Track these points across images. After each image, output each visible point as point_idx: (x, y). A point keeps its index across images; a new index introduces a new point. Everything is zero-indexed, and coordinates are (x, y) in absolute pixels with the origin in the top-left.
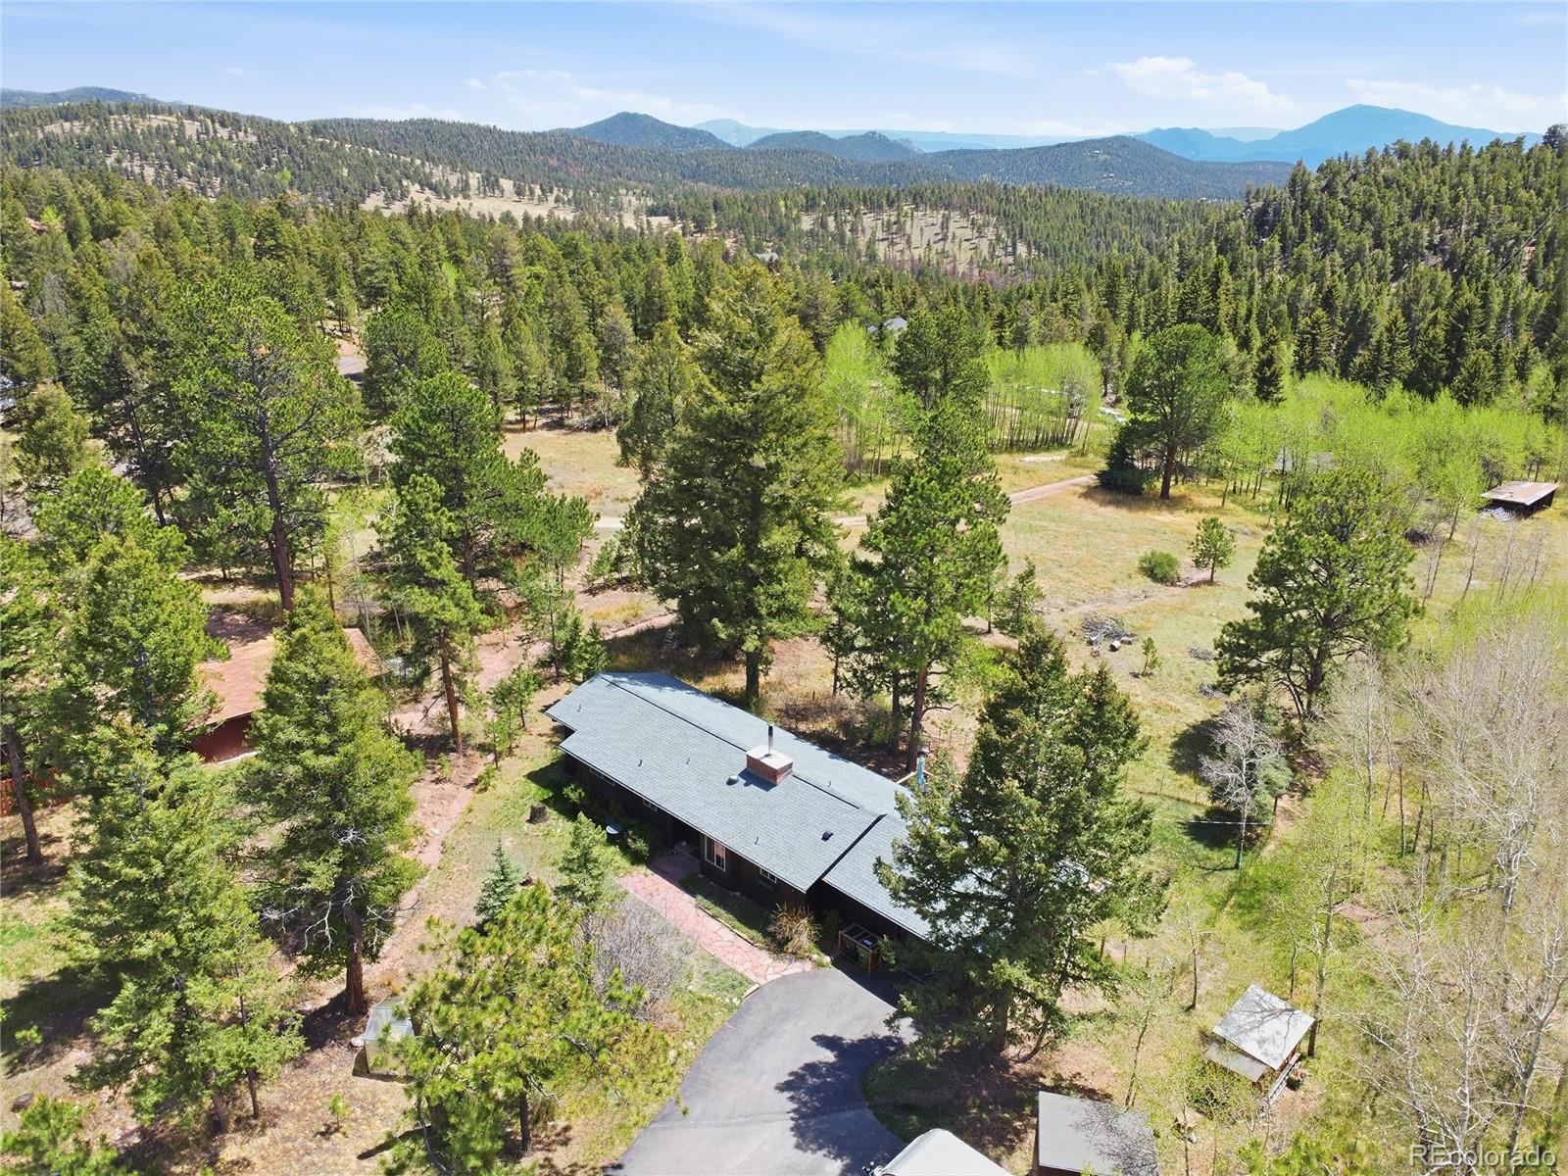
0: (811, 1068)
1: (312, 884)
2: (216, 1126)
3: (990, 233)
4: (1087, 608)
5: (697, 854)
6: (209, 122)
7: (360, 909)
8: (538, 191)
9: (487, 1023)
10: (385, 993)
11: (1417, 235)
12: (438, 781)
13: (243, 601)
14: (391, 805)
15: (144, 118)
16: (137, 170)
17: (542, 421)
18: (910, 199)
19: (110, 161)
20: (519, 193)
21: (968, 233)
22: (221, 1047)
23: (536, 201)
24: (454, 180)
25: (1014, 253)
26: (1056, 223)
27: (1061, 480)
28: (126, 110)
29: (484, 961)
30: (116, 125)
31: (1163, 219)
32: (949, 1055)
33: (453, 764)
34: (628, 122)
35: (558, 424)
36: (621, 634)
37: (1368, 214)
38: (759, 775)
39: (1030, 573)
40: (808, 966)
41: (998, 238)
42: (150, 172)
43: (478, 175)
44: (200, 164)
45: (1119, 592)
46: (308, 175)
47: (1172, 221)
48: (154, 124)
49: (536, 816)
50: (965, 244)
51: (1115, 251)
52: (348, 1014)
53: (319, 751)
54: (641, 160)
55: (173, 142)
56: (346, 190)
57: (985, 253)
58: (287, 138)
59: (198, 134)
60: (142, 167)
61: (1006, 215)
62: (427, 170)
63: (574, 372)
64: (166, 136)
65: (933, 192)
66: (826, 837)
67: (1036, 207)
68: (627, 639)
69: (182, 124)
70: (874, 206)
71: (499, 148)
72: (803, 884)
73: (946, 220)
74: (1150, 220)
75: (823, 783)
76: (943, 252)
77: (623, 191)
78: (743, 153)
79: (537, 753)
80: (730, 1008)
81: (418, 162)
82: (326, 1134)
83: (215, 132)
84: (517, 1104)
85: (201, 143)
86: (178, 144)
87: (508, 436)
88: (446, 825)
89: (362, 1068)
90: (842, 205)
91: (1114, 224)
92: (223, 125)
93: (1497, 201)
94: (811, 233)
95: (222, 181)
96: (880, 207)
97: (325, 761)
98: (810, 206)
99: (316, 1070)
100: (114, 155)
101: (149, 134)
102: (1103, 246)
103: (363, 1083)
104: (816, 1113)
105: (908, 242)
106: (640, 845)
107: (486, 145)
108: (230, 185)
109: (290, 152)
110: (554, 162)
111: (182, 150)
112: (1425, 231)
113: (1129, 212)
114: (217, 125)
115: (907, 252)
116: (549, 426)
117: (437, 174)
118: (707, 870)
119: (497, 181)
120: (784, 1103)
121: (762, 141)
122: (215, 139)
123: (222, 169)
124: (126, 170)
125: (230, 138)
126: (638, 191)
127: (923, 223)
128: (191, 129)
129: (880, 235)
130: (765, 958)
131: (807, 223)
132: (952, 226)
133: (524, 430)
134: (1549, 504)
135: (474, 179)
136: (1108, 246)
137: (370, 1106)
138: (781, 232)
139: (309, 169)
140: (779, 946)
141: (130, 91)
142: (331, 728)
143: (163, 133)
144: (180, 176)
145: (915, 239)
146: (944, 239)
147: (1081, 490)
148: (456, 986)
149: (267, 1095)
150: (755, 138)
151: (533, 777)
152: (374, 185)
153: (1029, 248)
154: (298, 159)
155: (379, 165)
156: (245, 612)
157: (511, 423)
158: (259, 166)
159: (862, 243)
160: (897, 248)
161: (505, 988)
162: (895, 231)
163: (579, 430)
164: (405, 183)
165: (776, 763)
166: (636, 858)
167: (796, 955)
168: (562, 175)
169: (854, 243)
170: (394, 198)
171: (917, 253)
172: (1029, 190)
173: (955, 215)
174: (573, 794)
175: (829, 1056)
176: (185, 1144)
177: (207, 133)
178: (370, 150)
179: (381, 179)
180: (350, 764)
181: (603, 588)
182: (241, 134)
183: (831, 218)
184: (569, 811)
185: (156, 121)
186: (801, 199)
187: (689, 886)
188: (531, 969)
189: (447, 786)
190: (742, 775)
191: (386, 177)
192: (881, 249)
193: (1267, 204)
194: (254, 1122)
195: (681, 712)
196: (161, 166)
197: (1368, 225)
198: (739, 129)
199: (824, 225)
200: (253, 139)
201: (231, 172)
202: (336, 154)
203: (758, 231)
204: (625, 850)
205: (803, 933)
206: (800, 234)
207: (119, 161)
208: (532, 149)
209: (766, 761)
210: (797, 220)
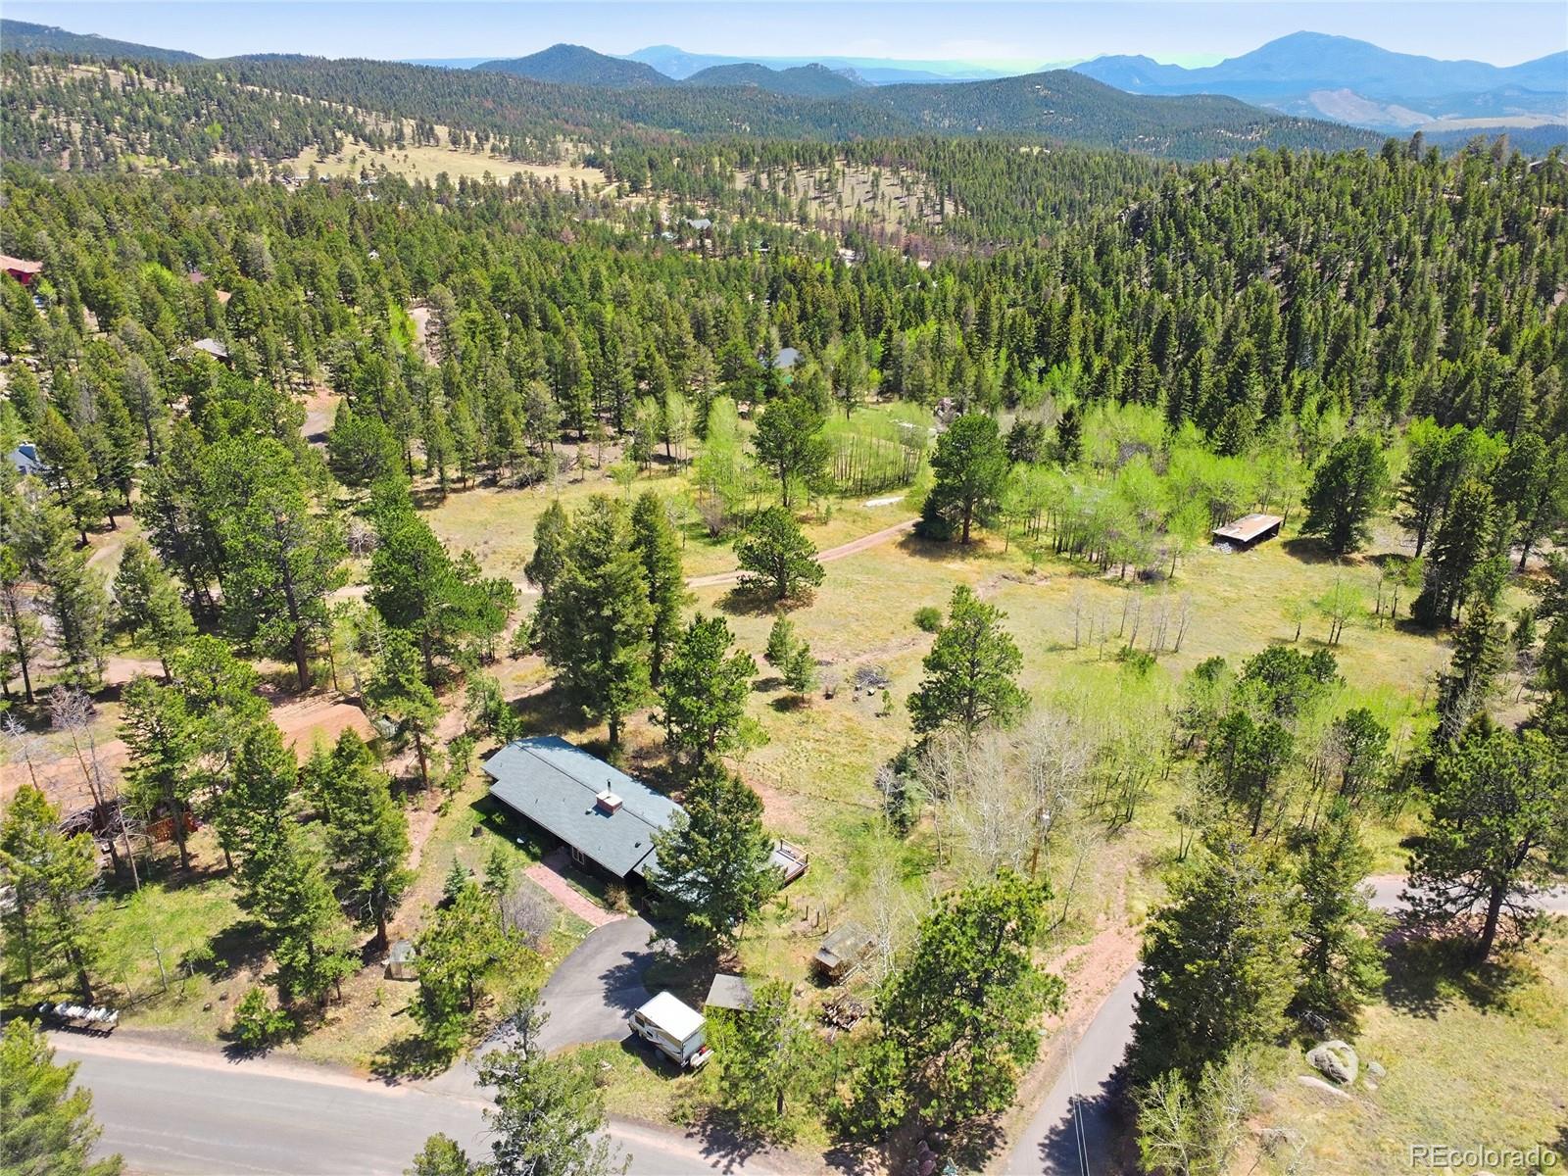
0: (619, 968)
1: (363, 887)
2: (322, 1004)
3: (919, 190)
4: (864, 659)
5: (569, 853)
6: (134, 72)
7: (385, 897)
8: (474, 140)
9: (452, 949)
10: (396, 938)
11: (1260, 247)
12: (416, 810)
13: (268, 672)
14: (400, 847)
15: (66, 68)
16: (63, 127)
17: (479, 479)
18: (842, 157)
19: (34, 117)
20: (455, 142)
21: (898, 192)
22: (328, 965)
23: (472, 151)
24: (387, 128)
25: (941, 212)
26: (984, 180)
27: (891, 526)
28: (47, 60)
29: (450, 923)
30: (38, 78)
31: (1086, 176)
32: (691, 960)
33: (425, 798)
34: (564, 56)
35: (491, 482)
36: (534, 692)
37: (1223, 224)
38: (604, 809)
39: (806, 650)
40: (625, 917)
41: (927, 198)
42: (77, 129)
43: (412, 122)
44: (127, 119)
45: (894, 641)
46: (238, 129)
47: (1095, 178)
48: (78, 75)
49: (476, 832)
50: (895, 203)
51: (1039, 209)
52: (378, 949)
53: (364, 823)
54: (579, 99)
55: (98, 94)
56: (278, 144)
57: (914, 212)
58: (216, 90)
59: (124, 85)
60: (68, 124)
61: (936, 172)
62: (360, 119)
63: (503, 441)
64: (90, 89)
65: (864, 149)
66: (637, 846)
67: (965, 163)
68: (538, 697)
69: (106, 76)
70: (807, 164)
71: (433, 90)
72: (622, 873)
73: (877, 177)
74: (1074, 177)
75: (639, 812)
76: (873, 211)
77: (560, 138)
78: (682, 90)
79: (476, 790)
80: (580, 940)
81: (350, 110)
82: (375, 1006)
83: (141, 84)
84: (467, 989)
85: (126, 95)
86: (104, 97)
87: (452, 496)
88: (423, 839)
89: (389, 975)
90: (776, 161)
91: (1039, 181)
92: (148, 75)
93: (1328, 218)
94: (745, 194)
95: (152, 137)
96: (813, 163)
97: (369, 828)
98: (744, 163)
99: (366, 977)
100: (40, 110)
101: (74, 87)
102: (1027, 203)
103: (390, 982)
104: (616, 989)
105: (839, 202)
106: (536, 850)
107: (419, 87)
108: (160, 141)
109: (219, 104)
110: (489, 105)
111: (108, 103)
112: (1269, 242)
113: (1055, 168)
114: (142, 76)
115: (838, 212)
116: (486, 484)
117: (370, 122)
118: (575, 864)
119: (432, 129)
120: (602, 985)
121: (701, 74)
122: (141, 91)
123: (151, 124)
124: (52, 127)
125: (157, 90)
126: (575, 137)
127: (854, 181)
128: (116, 79)
129: (812, 193)
130: (602, 912)
131: (741, 181)
132: (883, 183)
133: (465, 489)
134: (1277, 533)
135: (409, 126)
136: (1033, 203)
137: (394, 993)
138: (715, 192)
139: (240, 122)
140: (610, 906)
141: (43, 23)
142: (370, 811)
143: (87, 85)
144: (108, 132)
145: (846, 197)
146: (874, 197)
147: (900, 538)
148: (438, 934)
149: (345, 989)
150: (696, 68)
151: (474, 806)
152: (307, 138)
153: (956, 206)
154: (227, 111)
155: (311, 115)
156: (272, 682)
157: (454, 482)
158: (189, 119)
159: (794, 202)
160: (828, 207)
161: (459, 934)
162: (827, 189)
163: (509, 487)
164: (338, 134)
165: (612, 802)
166: (534, 858)
167: (620, 911)
168: (498, 120)
169: (786, 204)
170: (327, 151)
171: (848, 213)
172: (959, 145)
173: (886, 172)
174: (498, 819)
175: (628, 961)
176: (307, 1012)
177: (133, 85)
178: (301, 98)
179: (314, 132)
180: (379, 829)
181: (523, 653)
182: (168, 85)
183: (764, 176)
184: (497, 829)
185: (81, 72)
186: (735, 156)
187: (563, 872)
188: (471, 925)
189: (422, 813)
190: (595, 808)
191: (319, 129)
192: (813, 209)
193: (1142, 208)
194: (339, 1001)
195: (561, 766)
196: (88, 122)
197: (1222, 234)
198: (680, 57)
199: (756, 184)
200: (181, 90)
201: (160, 128)
202: (267, 105)
203: (693, 192)
204: (528, 852)
205: (623, 899)
206: (733, 193)
207: (44, 117)
208: (466, 90)
209: (607, 801)
210: (731, 179)
